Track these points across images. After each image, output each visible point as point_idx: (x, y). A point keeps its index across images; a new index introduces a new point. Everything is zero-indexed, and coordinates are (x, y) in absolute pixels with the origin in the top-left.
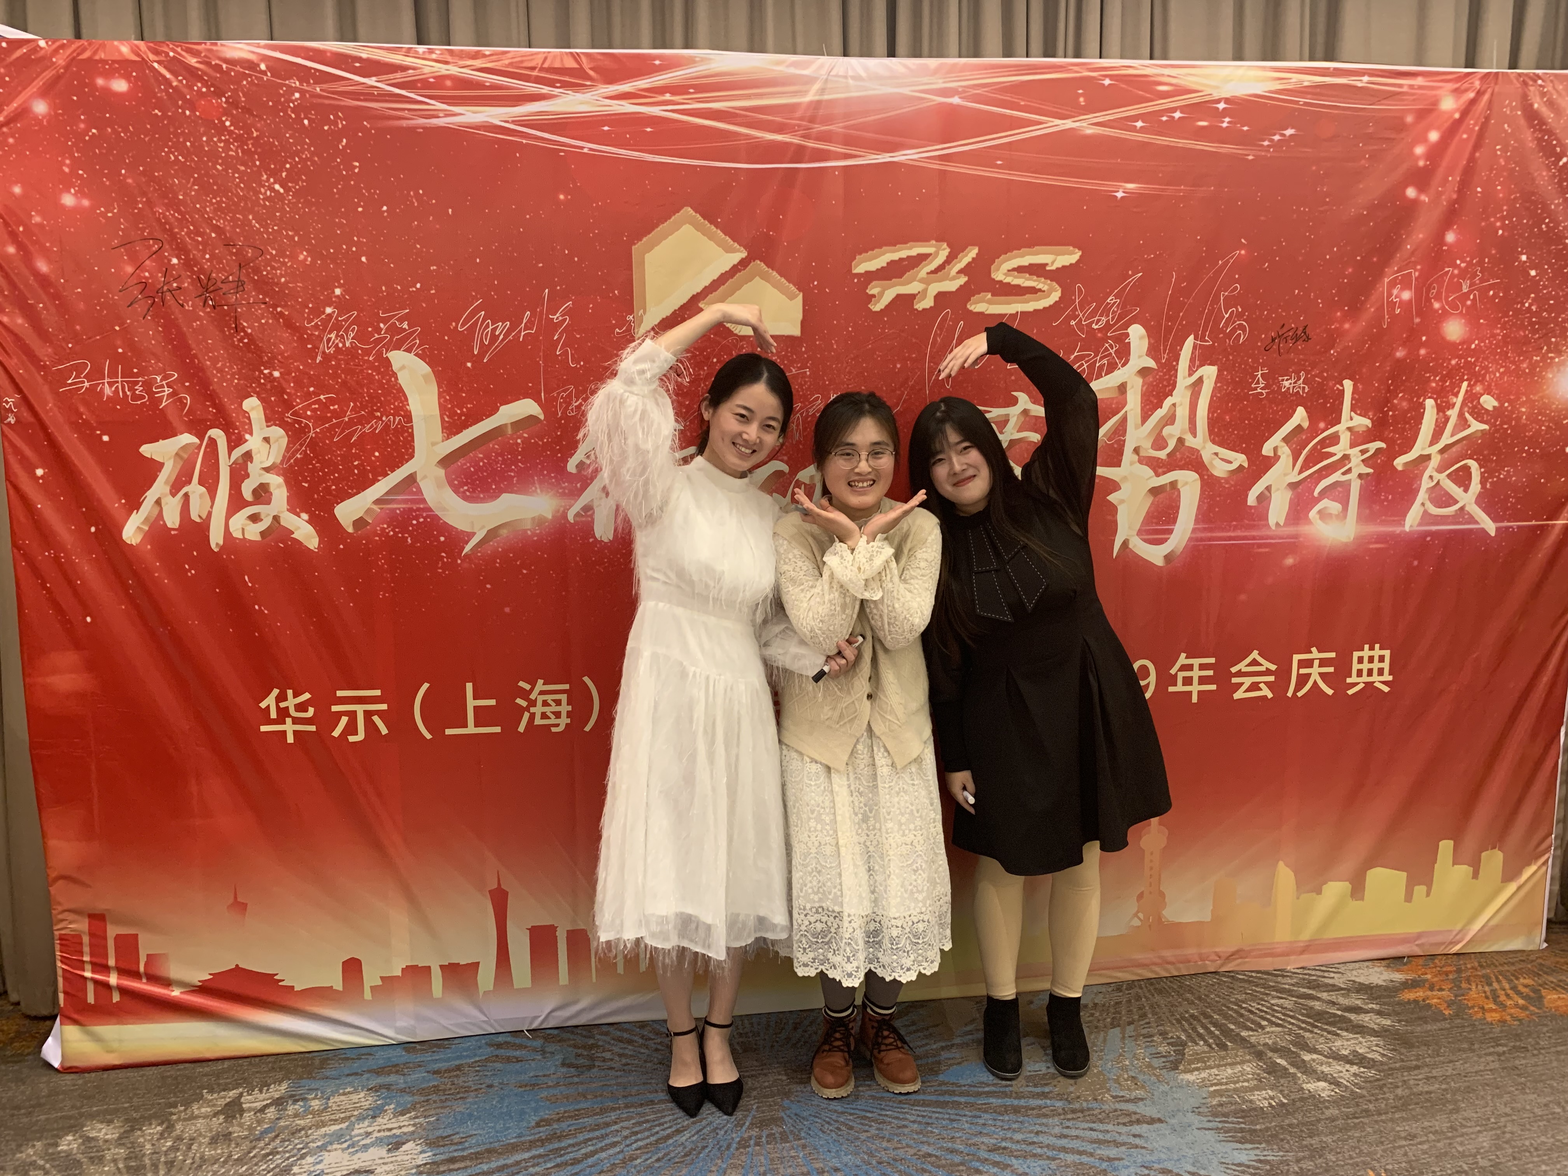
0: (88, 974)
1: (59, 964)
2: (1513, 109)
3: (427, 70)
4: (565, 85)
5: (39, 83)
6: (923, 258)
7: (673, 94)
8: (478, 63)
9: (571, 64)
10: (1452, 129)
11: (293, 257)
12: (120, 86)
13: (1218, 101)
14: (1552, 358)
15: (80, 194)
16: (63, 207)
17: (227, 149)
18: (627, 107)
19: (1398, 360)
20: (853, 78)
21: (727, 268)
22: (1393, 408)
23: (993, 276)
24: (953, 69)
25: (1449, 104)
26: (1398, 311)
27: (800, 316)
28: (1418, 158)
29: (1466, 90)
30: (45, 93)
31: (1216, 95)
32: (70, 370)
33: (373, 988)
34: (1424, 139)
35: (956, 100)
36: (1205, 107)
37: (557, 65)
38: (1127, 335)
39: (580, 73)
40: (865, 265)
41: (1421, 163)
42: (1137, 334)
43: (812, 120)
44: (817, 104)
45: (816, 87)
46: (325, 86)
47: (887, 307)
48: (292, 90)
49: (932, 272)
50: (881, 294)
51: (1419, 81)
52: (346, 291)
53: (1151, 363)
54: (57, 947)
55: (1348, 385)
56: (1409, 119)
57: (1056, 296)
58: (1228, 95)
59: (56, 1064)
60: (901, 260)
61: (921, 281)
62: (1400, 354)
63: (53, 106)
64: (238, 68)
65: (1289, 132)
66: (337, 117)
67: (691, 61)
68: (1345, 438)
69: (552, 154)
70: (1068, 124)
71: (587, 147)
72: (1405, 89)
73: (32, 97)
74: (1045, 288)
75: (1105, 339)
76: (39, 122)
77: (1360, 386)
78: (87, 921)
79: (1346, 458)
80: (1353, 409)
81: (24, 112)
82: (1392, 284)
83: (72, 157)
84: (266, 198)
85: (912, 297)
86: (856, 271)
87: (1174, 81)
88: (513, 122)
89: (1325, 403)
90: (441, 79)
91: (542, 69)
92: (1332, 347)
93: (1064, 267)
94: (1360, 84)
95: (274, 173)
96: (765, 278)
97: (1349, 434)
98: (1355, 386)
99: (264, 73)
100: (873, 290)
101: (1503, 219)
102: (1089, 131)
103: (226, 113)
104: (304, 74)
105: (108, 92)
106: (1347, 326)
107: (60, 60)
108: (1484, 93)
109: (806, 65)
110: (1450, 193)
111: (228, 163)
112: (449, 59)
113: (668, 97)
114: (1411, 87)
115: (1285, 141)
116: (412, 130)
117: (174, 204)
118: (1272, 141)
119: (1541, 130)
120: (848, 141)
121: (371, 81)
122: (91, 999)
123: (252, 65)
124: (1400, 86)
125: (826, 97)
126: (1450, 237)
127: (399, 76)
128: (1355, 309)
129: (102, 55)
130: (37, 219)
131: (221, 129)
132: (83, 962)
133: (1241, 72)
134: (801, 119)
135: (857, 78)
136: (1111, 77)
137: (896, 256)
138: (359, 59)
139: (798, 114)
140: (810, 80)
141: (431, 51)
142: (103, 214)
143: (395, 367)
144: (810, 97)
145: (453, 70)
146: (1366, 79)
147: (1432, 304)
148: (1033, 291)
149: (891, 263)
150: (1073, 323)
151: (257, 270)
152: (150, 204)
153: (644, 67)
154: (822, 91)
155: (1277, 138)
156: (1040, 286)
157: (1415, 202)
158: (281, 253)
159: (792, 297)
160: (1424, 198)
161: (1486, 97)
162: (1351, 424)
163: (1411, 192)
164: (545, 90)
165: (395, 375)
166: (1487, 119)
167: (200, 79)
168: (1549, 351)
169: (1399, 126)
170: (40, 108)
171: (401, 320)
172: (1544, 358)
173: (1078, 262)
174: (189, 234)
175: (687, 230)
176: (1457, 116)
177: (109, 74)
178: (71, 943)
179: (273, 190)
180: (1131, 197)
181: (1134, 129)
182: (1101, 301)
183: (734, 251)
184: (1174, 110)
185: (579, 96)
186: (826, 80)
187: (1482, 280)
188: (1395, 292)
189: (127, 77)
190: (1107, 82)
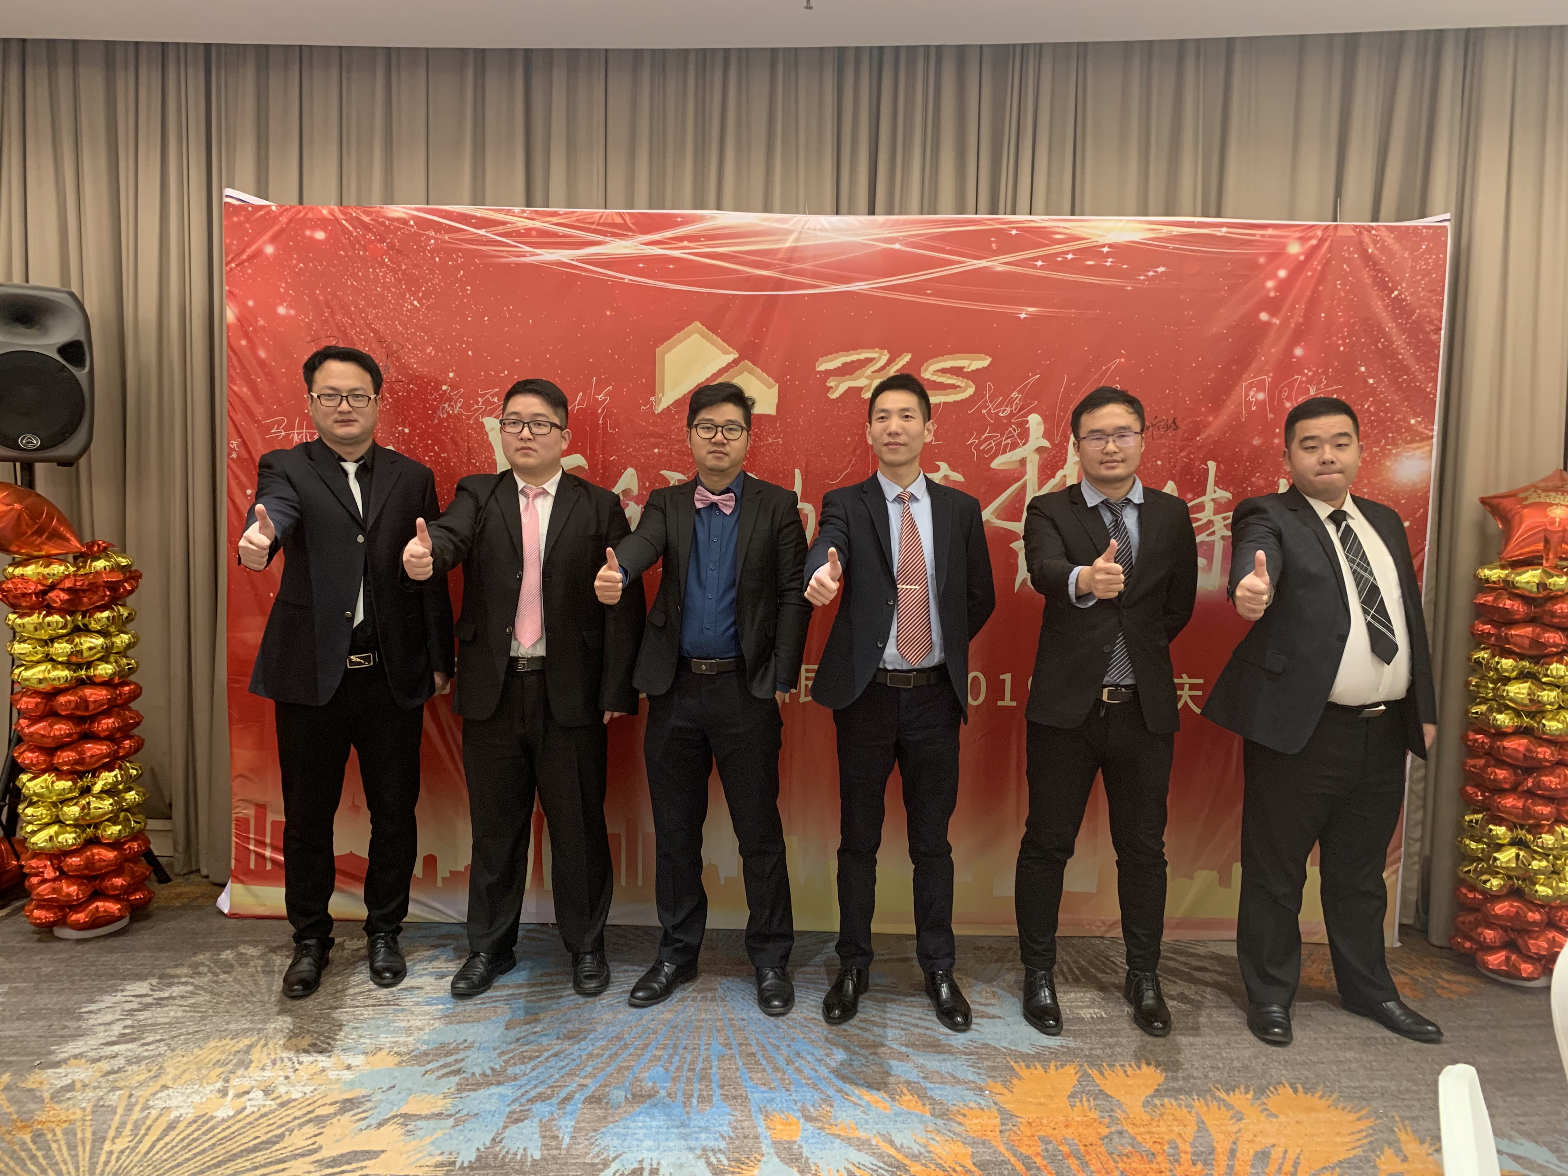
0: (252, 847)
1: (234, 838)
2: (1350, 253)
3: (520, 224)
4: (614, 235)
5: (270, 234)
6: (870, 360)
7: (689, 241)
8: (555, 220)
9: (618, 220)
10: (1298, 269)
11: (423, 351)
12: (320, 235)
13: (1103, 246)
14: (1390, 450)
15: (290, 306)
16: (277, 314)
17: (384, 277)
18: (656, 251)
19: (1255, 447)
20: (820, 230)
21: (724, 365)
22: (1251, 484)
23: (922, 375)
24: (895, 223)
25: (1294, 248)
26: (1254, 408)
27: (776, 400)
28: (1269, 290)
29: (1310, 238)
30: (273, 240)
31: (1102, 241)
32: (274, 423)
33: (444, 879)
34: (1273, 276)
35: (897, 246)
36: (1093, 251)
37: (609, 221)
38: (1027, 422)
39: (624, 226)
40: (825, 365)
41: (1272, 294)
42: (1035, 421)
43: (789, 260)
44: (793, 249)
45: (793, 237)
46: (451, 235)
47: (841, 396)
48: (429, 238)
49: (875, 371)
50: (837, 386)
51: (1270, 232)
52: (456, 375)
53: (1047, 444)
54: (233, 826)
55: (1212, 465)
56: (1262, 260)
57: (971, 391)
58: (1111, 242)
59: (226, 911)
60: (853, 362)
61: (868, 377)
62: (1256, 442)
63: (277, 249)
64: (396, 224)
65: (1161, 269)
66: (458, 256)
67: (702, 219)
68: (1210, 507)
69: (602, 283)
70: (983, 263)
71: (628, 278)
72: (1257, 238)
73: (265, 243)
74: (963, 385)
75: (1009, 424)
76: (268, 259)
77: (1222, 467)
78: (254, 808)
79: (1210, 523)
80: (1217, 484)
81: (259, 253)
82: (1250, 387)
83: (287, 283)
84: (408, 311)
85: (860, 389)
86: (818, 369)
87: (1067, 231)
88: (577, 260)
89: (1192, 478)
90: (528, 231)
91: (598, 224)
92: (1198, 435)
93: (978, 370)
94: (1219, 234)
95: (413, 294)
96: (751, 372)
97: (1212, 504)
98: (1218, 467)
99: (412, 226)
100: (831, 383)
101: (1343, 338)
102: (999, 269)
103: (386, 253)
104: (438, 227)
105: (312, 239)
106: (1211, 419)
107: (284, 219)
108: (1326, 240)
109: (786, 221)
110: (1298, 318)
111: (385, 286)
112: (535, 216)
113: (686, 243)
114: (1263, 236)
115: (1158, 276)
116: (508, 265)
117: (348, 314)
118: (1147, 276)
119: (1374, 269)
120: (815, 275)
121: (482, 232)
122: (252, 866)
123: (405, 222)
124: (1254, 235)
125: (800, 244)
126: (1298, 352)
127: (500, 229)
128: (1217, 407)
129: (310, 215)
130: (261, 322)
131: (382, 264)
132: (249, 838)
133: (1121, 225)
134: (781, 260)
135: (824, 230)
136: (1017, 228)
137: (849, 359)
138: (475, 217)
139: (780, 256)
140: (789, 232)
141: (524, 211)
142: (303, 320)
143: (487, 428)
144: (788, 244)
145: (537, 224)
146: (1224, 229)
147: (1283, 404)
148: (954, 387)
149: (845, 365)
150: (984, 411)
151: (398, 359)
152: (333, 314)
153: (669, 222)
154: (798, 239)
155: (1151, 274)
156: (959, 383)
157: (1267, 325)
158: (415, 347)
159: (770, 387)
160: (1276, 321)
161: (1327, 244)
162: (1215, 496)
163: (1264, 316)
164: (600, 238)
165: (487, 434)
166: (1328, 261)
167: (370, 230)
168: (1387, 444)
169: (1252, 266)
170: (269, 250)
171: (493, 396)
172: (1383, 449)
173: (989, 366)
174: (356, 332)
175: (696, 337)
176: (1302, 258)
177: (314, 228)
178: (243, 824)
179: (412, 304)
180: (1032, 318)
181: (1035, 267)
182: (1006, 395)
183: (729, 353)
184: (1067, 253)
185: (623, 243)
186: (801, 232)
187: (1326, 386)
188: (1252, 393)
189: (325, 230)
190: (1014, 232)
